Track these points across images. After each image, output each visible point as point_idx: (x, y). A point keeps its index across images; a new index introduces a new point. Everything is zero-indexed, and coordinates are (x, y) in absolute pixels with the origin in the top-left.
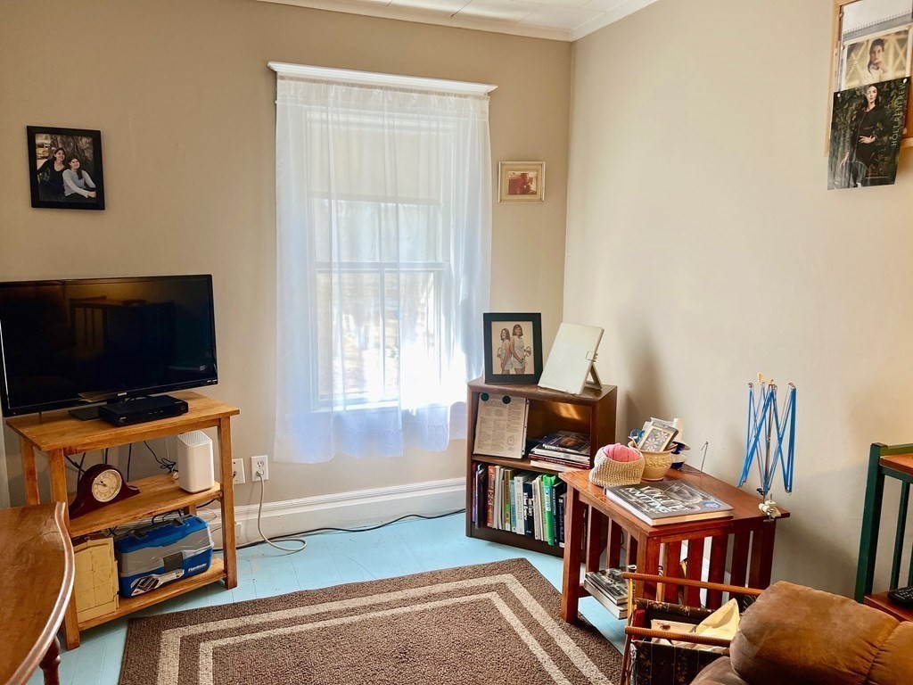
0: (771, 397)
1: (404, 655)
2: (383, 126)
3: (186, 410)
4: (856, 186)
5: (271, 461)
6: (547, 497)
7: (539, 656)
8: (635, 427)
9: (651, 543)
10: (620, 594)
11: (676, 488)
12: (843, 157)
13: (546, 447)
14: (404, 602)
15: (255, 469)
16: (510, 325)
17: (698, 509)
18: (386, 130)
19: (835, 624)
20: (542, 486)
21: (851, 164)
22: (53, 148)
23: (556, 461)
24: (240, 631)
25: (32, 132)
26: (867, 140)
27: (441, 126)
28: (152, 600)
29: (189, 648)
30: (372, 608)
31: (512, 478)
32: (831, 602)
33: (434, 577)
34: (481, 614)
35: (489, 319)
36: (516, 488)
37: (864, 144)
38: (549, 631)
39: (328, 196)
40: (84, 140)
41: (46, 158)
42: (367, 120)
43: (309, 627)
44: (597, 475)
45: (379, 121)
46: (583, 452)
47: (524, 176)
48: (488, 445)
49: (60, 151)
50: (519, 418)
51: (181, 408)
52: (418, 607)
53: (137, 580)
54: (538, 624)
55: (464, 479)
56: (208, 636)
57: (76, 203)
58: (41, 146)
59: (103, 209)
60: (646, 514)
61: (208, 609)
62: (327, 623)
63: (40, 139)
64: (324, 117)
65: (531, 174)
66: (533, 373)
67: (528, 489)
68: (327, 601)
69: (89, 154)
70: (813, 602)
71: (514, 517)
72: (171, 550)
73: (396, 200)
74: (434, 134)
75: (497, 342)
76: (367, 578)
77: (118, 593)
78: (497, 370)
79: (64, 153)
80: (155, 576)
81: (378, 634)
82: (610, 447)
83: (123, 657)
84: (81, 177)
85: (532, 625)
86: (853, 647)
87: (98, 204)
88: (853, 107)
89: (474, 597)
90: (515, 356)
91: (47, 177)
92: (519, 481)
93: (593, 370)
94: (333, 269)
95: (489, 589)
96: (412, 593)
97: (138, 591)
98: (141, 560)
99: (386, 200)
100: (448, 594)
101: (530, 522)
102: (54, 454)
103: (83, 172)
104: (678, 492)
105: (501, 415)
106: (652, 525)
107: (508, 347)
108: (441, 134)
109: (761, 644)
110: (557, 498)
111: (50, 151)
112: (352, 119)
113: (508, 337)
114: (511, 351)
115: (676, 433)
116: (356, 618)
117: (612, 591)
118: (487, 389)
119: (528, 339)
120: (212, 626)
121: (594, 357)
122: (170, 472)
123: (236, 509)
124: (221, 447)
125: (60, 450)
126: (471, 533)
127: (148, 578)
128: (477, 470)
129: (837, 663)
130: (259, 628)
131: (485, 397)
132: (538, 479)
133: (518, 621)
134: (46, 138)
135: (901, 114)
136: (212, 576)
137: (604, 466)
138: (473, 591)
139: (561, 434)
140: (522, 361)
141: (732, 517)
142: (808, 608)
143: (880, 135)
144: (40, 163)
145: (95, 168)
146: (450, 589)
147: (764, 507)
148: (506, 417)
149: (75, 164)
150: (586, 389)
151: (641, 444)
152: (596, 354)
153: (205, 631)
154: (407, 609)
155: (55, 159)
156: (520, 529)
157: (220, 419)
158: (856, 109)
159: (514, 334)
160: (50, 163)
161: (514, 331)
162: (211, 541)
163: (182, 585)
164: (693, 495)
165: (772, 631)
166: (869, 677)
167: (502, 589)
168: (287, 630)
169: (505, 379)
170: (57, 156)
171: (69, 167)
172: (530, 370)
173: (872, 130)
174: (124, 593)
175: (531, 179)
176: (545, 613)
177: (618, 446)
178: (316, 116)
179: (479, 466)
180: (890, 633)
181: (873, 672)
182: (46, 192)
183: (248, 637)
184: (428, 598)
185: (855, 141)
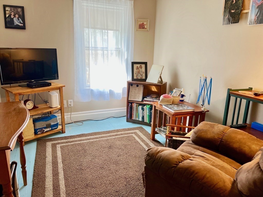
0: (206, 80)
1: (110, 147)
2: (104, 8)
3: (51, 85)
4: (229, 24)
5: (74, 102)
6: (148, 111)
7: (145, 147)
8: (171, 91)
9: (173, 117)
10: (166, 132)
11: (181, 105)
12: (227, 16)
13: (148, 98)
14: (110, 136)
15: (69, 103)
16: (139, 65)
17: (186, 109)
18: (105, 9)
19: (215, 129)
20: (147, 108)
21: (228, 18)
22: (11, 11)
23: (150, 101)
24: (67, 142)
25: (5, 6)
26: (233, 11)
27: (120, 8)
28: (43, 135)
29: (54, 146)
30: (102, 137)
31: (139, 106)
32: (215, 125)
33: (118, 131)
34: (130, 139)
35: (133, 63)
36: (140, 109)
37: (232, 12)
38: (148, 142)
39: (88, 28)
40: (19, 9)
41: (9, 14)
42: (99, 6)
43: (85, 141)
44: (160, 102)
45: (103, 6)
46: (157, 99)
47: (143, 23)
48: (132, 98)
49: (13, 12)
50: (141, 91)
51: (49, 84)
52: (114, 137)
53: (39, 130)
54: (145, 141)
55: (126, 108)
56: (59, 143)
57: (18, 27)
58: (8, 11)
59: (25, 29)
60: (172, 110)
61: (58, 138)
62: (90, 141)
63: (7, 9)
64: (87, 5)
65: (145, 23)
66: (145, 78)
67: (143, 109)
68: (90, 136)
69: (21, 13)
70: (211, 125)
71: (139, 116)
72: (48, 122)
73: (107, 29)
74: (118, 11)
75: (135, 70)
76: (100, 131)
77: (34, 133)
78: (135, 78)
79: (14, 13)
80: (44, 129)
81: (103, 143)
82: (164, 95)
83: (37, 148)
84: (19, 20)
85: (143, 141)
86: (219, 133)
87: (23, 28)
88: (230, 2)
89: (128, 135)
90: (140, 74)
91: (9, 20)
92: (140, 107)
93: (160, 77)
94: (90, 49)
95: (132, 133)
96: (112, 134)
97: (39, 133)
98: (40, 125)
99: (104, 29)
100: (122, 134)
101: (143, 118)
102: (16, 95)
103: (19, 18)
104: (181, 106)
105: (136, 90)
106: (174, 112)
107: (138, 71)
108: (120, 11)
109: (198, 134)
110: (150, 111)
111: (10, 12)
112: (95, 5)
113: (138, 69)
114: (139, 72)
115: (182, 92)
116: (98, 140)
117: (164, 132)
118: (132, 82)
119: (143, 69)
120: (59, 141)
121: (161, 74)
122: (46, 103)
123: (65, 114)
124: (60, 96)
125: (18, 93)
126: (127, 121)
127: (42, 129)
128: (129, 104)
129: (215, 137)
130: (72, 142)
131: (132, 85)
132: (145, 106)
133: (140, 140)
134: (9, 8)
135: (241, 4)
136: (59, 130)
137: (162, 99)
138: (128, 134)
139: (152, 95)
140: (142, 75)
141: (194, 111)
142: (209, 126)
143: (236, 10)
144: (7, 16)
145: (22, 17)
146: (122, 133)
147: (202, 109)
148: (137, 90)
149: (17, 16)
150: (158, 82)
151: (172, 95)
152: (161, 73)
153: (58, 142)
154: (111, 138)
155: (11, 14)
156: (140, 119)
157: (60, 88)
158: (231, 3)
159: (140, 68)
160: (10, 16)
161: (140, 67)
162: (58, 121)
163: (51, 132)
164: (185, 106)
165: (200, 131)
166: (222, 139)
167: (135, 133)
168: (80, 142)
169: (137, 80)
170: (12, 13)
171: (15, 17)
172: (144, 78)
173: (234, 9)
174: (36, 133)
175: (145, 25)
176: (146, 138)
177: (166, 95)
178: (85, 4)
179: (130, 104)
180: (228, 130)
181: (223, 138)
182: (9, 24)
183: (69, 144)
184: (116, 135)
185: (230, 12)
